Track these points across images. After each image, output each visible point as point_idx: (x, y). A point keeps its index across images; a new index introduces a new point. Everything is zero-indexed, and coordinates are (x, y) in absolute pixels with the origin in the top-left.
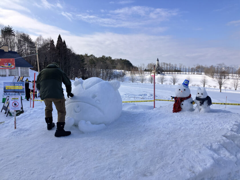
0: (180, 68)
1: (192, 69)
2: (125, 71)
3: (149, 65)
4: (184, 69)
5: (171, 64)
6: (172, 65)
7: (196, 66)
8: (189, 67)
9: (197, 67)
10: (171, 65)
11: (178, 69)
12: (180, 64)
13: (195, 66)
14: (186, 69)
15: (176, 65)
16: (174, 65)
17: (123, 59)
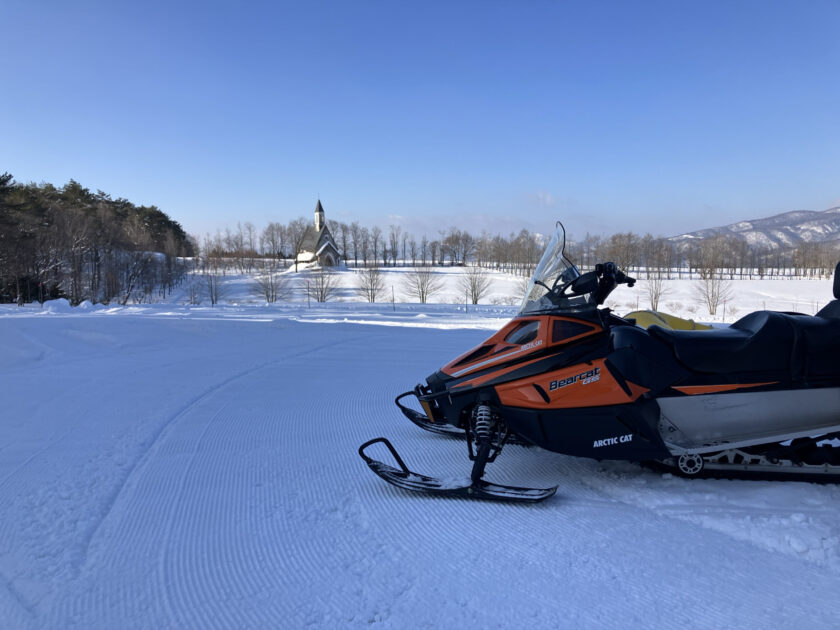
0: (394, 244)
1: (434, 245)
3: (271, 228)
4: (408, 248)
5: (361, 226)
6: (365, 231)
7: (446, 236)
8: (424, 238)
9: (448, 240)
10: (359, 233)
11: (385, 245)
12: (392, 227)
13: (444, 234)
14: (413, 244)
15: (380, 232)
16: (370, 232)
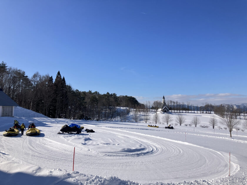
0: (188, 107)
1: (201, 107)
2: (130, 108)
3: (155, 102)
9: (206, 106)
10: (178, 103)
11: (185, 107)
12: (188, 102)
14: (194, 106)
15: (184, 103)
16: (181, 103)
17: (128, 96)
